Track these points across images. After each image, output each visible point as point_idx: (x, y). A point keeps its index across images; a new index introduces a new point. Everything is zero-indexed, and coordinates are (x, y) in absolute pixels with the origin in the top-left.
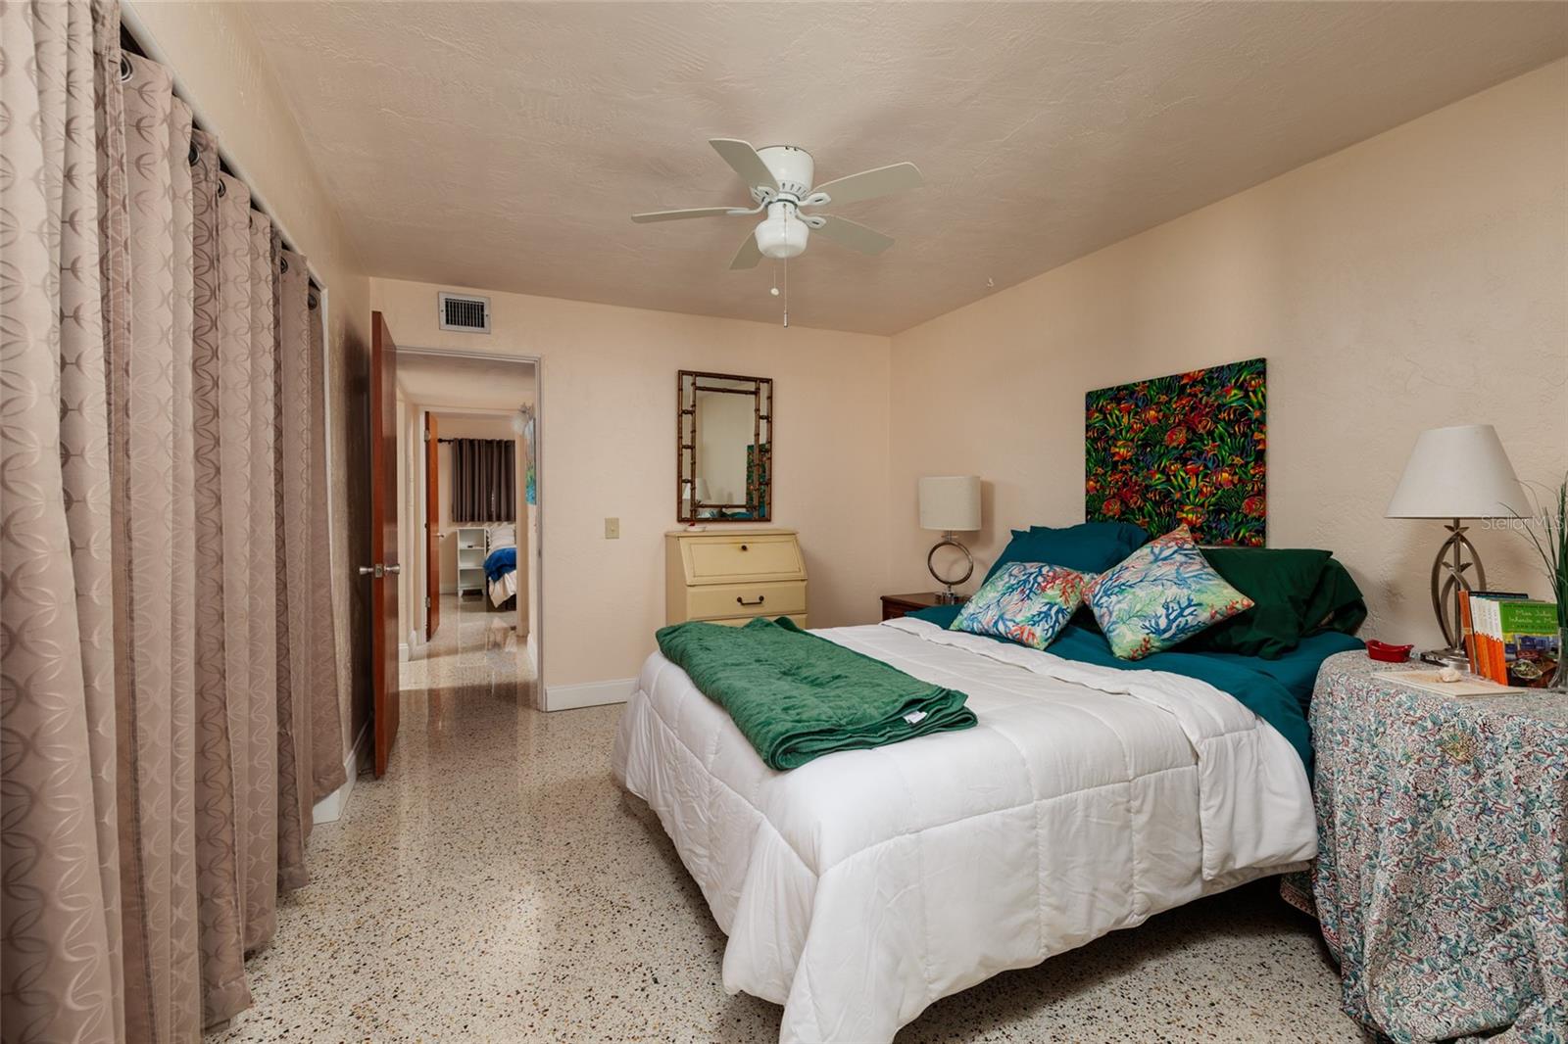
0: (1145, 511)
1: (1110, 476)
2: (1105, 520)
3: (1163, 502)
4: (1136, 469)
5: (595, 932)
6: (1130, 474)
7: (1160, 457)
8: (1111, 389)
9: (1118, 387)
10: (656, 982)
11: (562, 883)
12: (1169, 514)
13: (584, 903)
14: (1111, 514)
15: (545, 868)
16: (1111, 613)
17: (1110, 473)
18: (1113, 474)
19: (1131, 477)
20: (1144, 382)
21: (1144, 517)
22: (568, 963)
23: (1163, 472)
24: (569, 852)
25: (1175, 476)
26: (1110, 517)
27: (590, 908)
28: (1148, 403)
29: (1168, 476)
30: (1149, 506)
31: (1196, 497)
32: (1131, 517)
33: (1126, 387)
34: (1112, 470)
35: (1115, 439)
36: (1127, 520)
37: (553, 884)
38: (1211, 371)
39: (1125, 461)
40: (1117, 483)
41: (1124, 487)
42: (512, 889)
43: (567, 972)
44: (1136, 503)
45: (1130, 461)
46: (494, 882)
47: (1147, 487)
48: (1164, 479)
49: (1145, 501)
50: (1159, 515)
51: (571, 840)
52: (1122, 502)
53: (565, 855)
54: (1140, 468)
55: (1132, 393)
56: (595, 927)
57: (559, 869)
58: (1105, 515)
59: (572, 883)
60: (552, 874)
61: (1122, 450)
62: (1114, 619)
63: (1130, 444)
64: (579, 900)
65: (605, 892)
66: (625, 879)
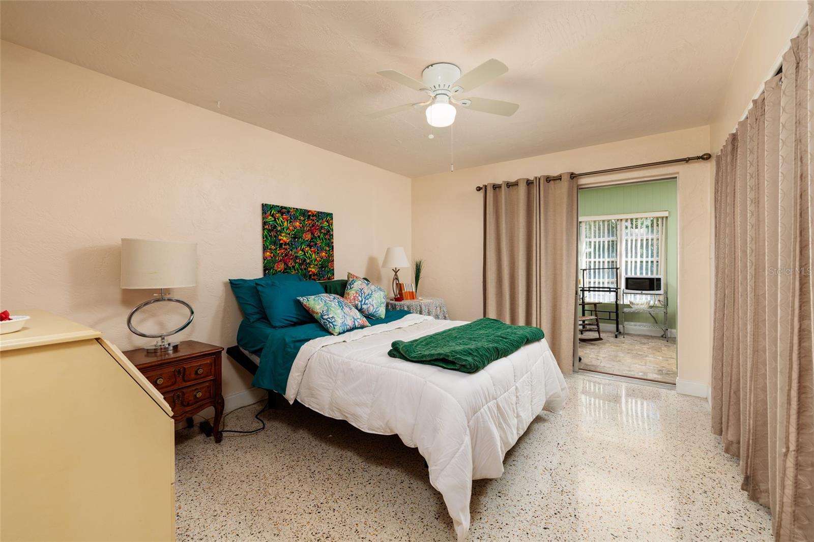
0: (296, 268)
1: (279, 250)
2: (276, 272)
3: (303, 264)
4: (291, 248)
5: (568, 469)
6: (288, 250)
7: (301, 244)
8: (278, 206)
9: (282, 207)
10: (558, 444)
11: (568, 501)
12: (305, 269)
13: (564, 483)
14: (279, 269)
15: (573, 519)
16: (373, 306)
17: (278, 249)
18: (280, 249)
19: (289, 252)
20: (294, 208)
21: (295, 271)
22: (587, 465)
23: (303, 250)
24: (549, 521)
25: (307, 252)
26: (279, 271)
27: (563, 479)
28: (296, 218)
29: (305, 252)
30: (297, 266)
31: (315, 261)
32: (289, 271)
33: (285, 208)
34: (279, 247)
35: (281, 232)
36: (287, 272)
37: (573, 505)
38: (318, 212)
39: (286, 244)
40: (282, 254)
41: (285, 256)
42: (601, 517)
43: (589, 464)
44: (291, 264)
45: (288, 244)
46: (611, 531)
47: (296, 257)
48: (303, 253)
49: (295, 263)
50: (301, 269)
51: (541, 530)
52: (285, 264)
53: (554, 520)
54: (293, 248)
55: (288, 212)
56: (566, 471)
57: (564, 512)
58: (276, 270)
59: (562, 497)
60: (570, 511)
61: (284, 238)
62: (375, 307)
63: (288, 236)
64: (565, 486)
65: (549, 481)
66: (534, 481)
